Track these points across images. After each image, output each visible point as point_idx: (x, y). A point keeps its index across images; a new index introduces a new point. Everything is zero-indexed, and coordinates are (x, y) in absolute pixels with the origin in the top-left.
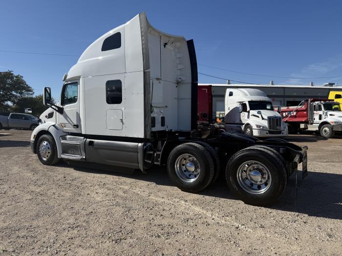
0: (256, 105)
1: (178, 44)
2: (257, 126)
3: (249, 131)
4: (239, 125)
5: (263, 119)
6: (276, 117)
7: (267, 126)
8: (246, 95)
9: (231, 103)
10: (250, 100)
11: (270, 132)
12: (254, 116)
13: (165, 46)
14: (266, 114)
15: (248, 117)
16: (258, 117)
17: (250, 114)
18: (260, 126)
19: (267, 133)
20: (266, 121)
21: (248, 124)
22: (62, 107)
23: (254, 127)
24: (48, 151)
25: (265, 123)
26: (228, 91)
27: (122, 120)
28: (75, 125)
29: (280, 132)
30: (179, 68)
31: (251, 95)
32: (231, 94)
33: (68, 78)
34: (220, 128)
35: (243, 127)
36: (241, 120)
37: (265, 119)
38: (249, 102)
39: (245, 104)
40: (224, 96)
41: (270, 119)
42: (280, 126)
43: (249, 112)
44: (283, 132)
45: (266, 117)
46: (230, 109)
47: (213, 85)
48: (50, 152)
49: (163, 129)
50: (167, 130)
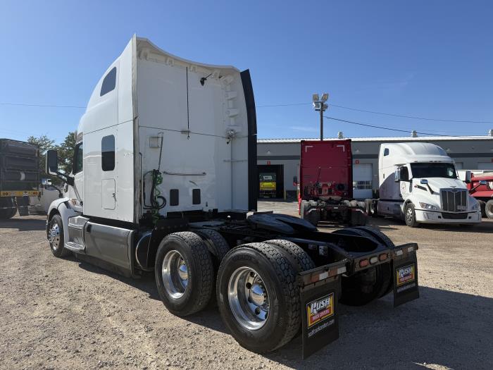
0: (423, 170)
1: (230, 79)
2: (422, 205)
3: (411, 212)
4: (398, 203)
5: (432, 192)
6: (455, 190)
7: (440, 206)
8: (408, 153)
9: (387, 167)
10: (413, 162)
11: (445, 215)
12: (419, 187)
13: (202, 83)
14: (438, 183)
15: (411, 190)
16: (425, 189)
17: (414, 184)
18: (427, 205)
19: (439, 217)
20: (438, 197)
21: (409, 202)
23: (418, 206)
24: (57, 238)
25: (436, 201)
26: (383, 147)
27: (114, 195)
28: (81, 202)
29: (464, 216)
30: (231, 114)
31: (416, 154)
32: (387, 152)
34: (357, 207)
35: (402, 207)
36: (400, 196)
37: (437, 194)
38: (412, 164)
39: (406, 168)
40: (376, 156)
41: (444, 193)
42: (465, 204)
43: (411, 181)
44: (469, 215)
45: (437, 190)
46: (386, 177)
48: (59, 238)
49: (197, 207)
50: (206, 210)
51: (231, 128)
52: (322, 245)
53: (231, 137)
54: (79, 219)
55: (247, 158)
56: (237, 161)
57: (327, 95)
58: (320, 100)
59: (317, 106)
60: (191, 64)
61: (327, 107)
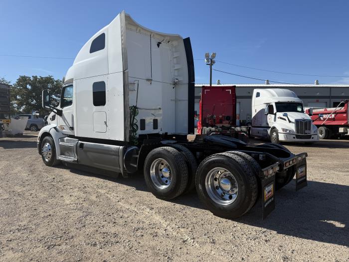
0: (284, 107)
2: (283, 130)
3: (275, 135)
4: (265, 129)
5: (290, 122)
6: (304, 120)
7: (294, 130)
8: (273, 96)
9: (258, 105)
10: (277, 101)
11: (298, 137)
12: (281, 118)
13: (158, 46)
14: (293, 116)
15: (275, 120)
16: (285, 120)
17: (277, 116)
18: (287, 130)
19: (294, 138)
20: (294, 125)
21: (274, 128)
22: (61, 109)
23: (280, 131)
24: (49, 153)
25: (292, 127)
26: (255, 91)
27: (106, 122)
28: (70, 128)
29: (309, 137)
30: (176, 68)
31: (279, 96)
32: (258, 95)
33: (65, 80)
34: (242, 131)
35: (269, 131)
36: (267, 124)
37: (293, 123)
38: (276, 103)
39: (272, 106)
40: (251, 97)
41: (298, 122)
42: (310, 129)
43: (275, 114)
44: (312, 136)
45: (293, 120)
46: (257, 112)
47: (237, 85)
48: (51, 153)
49: (156, 131)
50: (161, 133)
51: (176, 77)
52: (261, 154)
53: (175, 84)
54: (67, 140)
55: (187, 99)
56: (180, 100)
57: (215, 54)
58: (210, 57)
59: (208, 61)
60: (152, 32)
61: (214, 62)
